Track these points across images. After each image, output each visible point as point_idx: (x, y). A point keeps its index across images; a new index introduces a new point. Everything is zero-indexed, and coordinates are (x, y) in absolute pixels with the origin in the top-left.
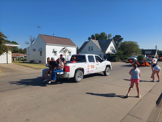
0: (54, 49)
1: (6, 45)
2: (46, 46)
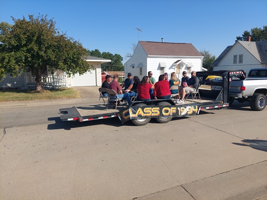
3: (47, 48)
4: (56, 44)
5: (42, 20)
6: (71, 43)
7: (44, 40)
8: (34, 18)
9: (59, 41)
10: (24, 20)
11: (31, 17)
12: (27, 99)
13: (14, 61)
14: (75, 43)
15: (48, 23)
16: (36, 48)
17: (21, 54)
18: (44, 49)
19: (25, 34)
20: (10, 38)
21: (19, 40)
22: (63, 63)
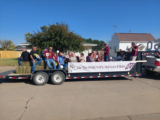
0: (128, 47)
1: (84, 45)
2: (120, 43)
3: (64, 39)
4: (68, 37)
5: (62, 25)
6: (76, 36)
7: (63, 35)
8: (59, 24)
9: (70, 35)
10: (54, 25)
11: (57, 23)
13: (48, 46)
14: (78, 36)
15: (65, 26)
16: (59, 39)
17: (52, 42)
18: (63, 40)
19: (54, 32)
20: (47, 35)
21: (51, 35)
22: (71, 46)
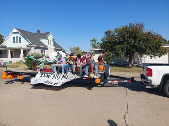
6: (155, 36)
10: (127, 27)
11: (130, 24)
12: (125, 71)
19: (127, 34)
22: (149, 49)
